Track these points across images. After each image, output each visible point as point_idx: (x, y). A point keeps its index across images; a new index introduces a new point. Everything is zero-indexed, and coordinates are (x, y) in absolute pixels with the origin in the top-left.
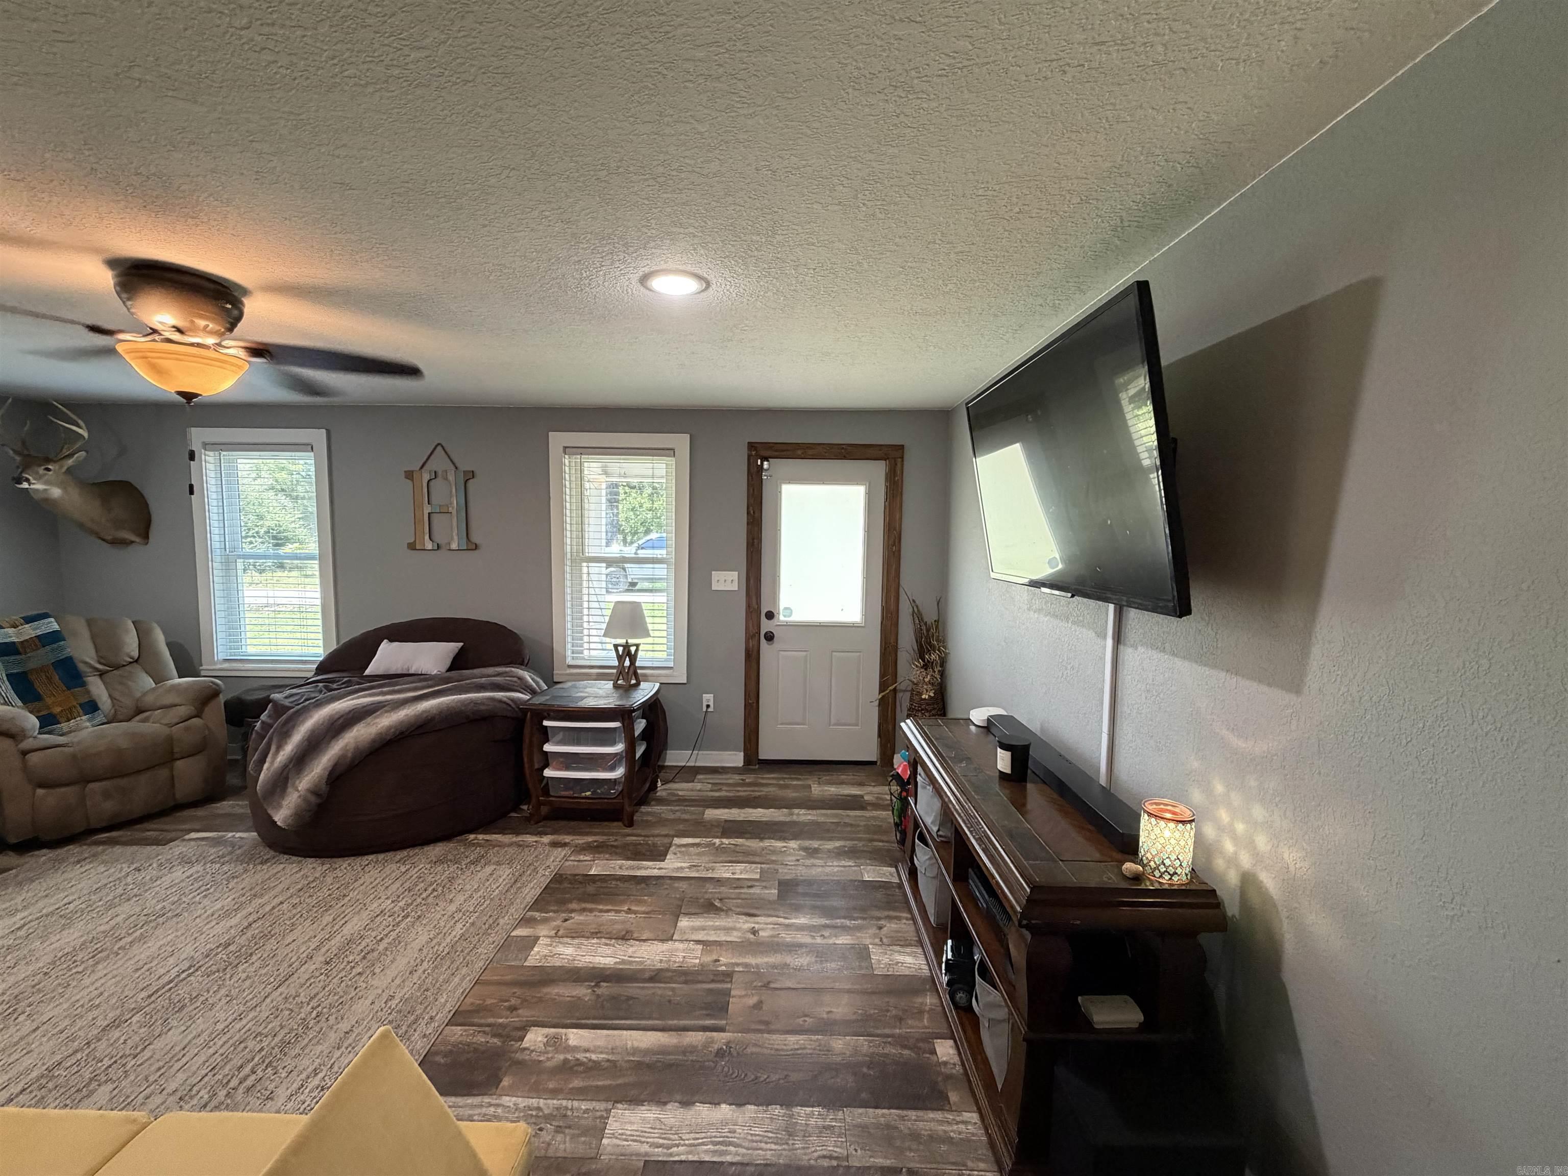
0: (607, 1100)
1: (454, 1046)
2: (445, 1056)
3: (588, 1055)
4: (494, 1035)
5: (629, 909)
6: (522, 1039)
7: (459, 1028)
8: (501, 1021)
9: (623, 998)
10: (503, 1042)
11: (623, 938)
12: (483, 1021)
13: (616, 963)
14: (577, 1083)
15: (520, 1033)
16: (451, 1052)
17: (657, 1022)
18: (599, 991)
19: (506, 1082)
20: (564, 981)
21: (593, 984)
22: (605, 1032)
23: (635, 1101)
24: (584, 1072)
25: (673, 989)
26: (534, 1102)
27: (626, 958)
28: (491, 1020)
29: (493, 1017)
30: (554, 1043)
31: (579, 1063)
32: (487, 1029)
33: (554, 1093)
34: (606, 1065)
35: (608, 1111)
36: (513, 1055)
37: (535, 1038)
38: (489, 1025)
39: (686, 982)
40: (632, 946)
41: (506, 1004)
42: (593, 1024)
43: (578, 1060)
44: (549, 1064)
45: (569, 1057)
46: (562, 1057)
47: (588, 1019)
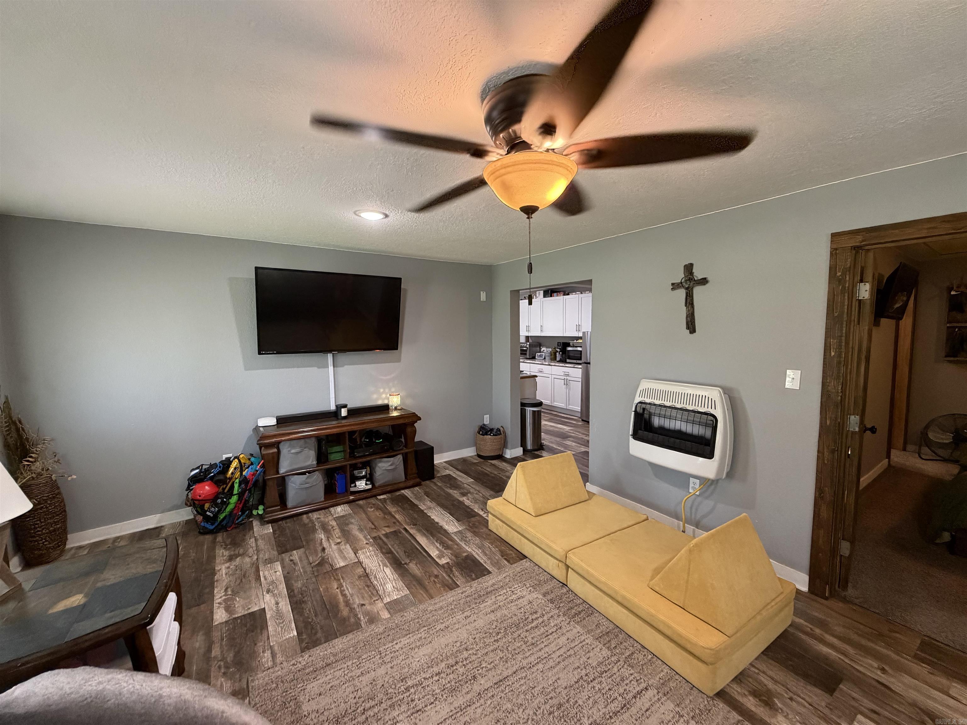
0: (450, 535)
1: (466, 577)
2: (472, 576)
3: (439, 547)
4: (452, 571)
5: (337, 588)
6: (448, 563)
7: (458, 583)
8: (444, 575)
9: (407, 554)
10: (452, 567)
11: (367, 575)
12: (450, 580)
13: (387, 567)
14: (450, 543)
15: (446, 566)
16: (468, 576)
17: (412, 541)
18: (408, 561)
19: (465, 554)
20: (410, 574)
21: (405, 565)
22: (426, 549)
23: (445, 531)
24: (445, 543)
25: (392, 546)
26: (464, 546)
27: (381, 567)
28: (447, 578)
29: (445, 578)
30: (441, 556)
31: (443, 546)
32: (451, 575)
33: (458, 545)
34: (439, 542)
35: (452, 533)
36: (455, 560)
37: (443, 561)
38: (449, 576)
39: (386, 544)
40: (371, 570)
41: (436, 580)
42: (426, 553)
43: (442, 547)
44: (450, 552)
45: (443, 550)
46: (445, 551)
47: (424, 556)
